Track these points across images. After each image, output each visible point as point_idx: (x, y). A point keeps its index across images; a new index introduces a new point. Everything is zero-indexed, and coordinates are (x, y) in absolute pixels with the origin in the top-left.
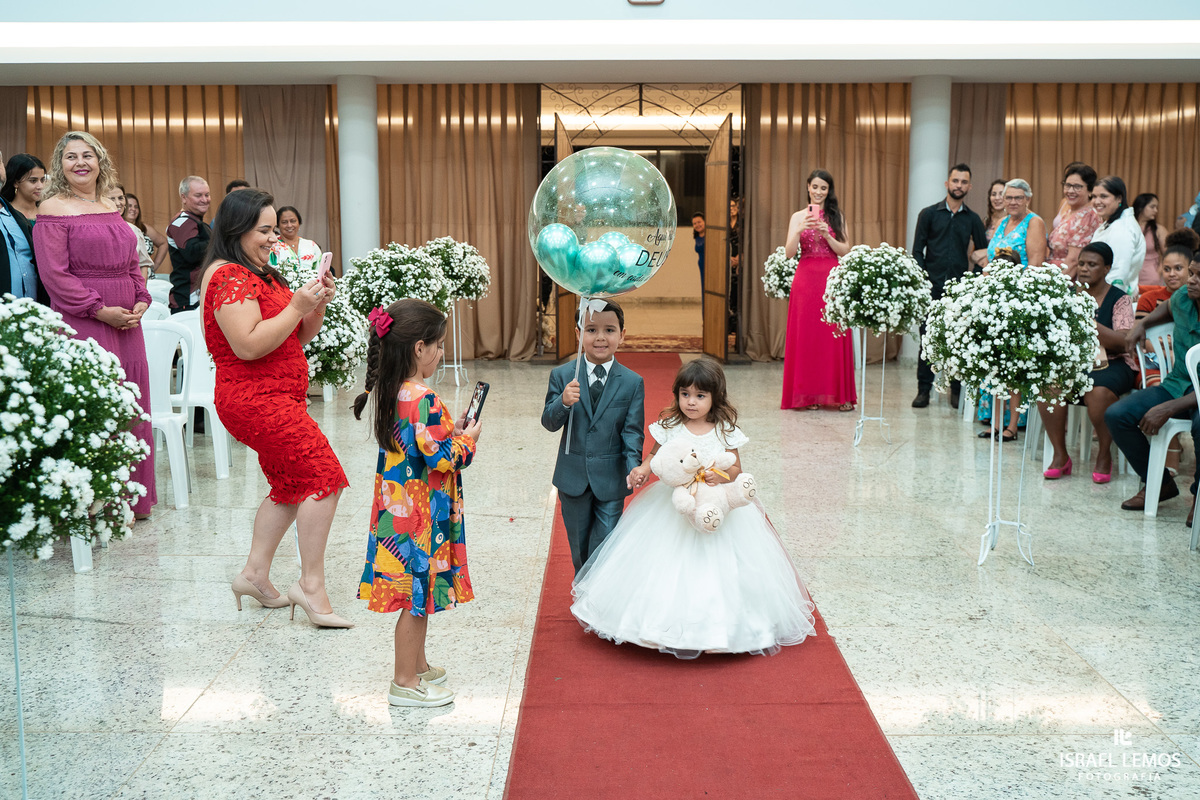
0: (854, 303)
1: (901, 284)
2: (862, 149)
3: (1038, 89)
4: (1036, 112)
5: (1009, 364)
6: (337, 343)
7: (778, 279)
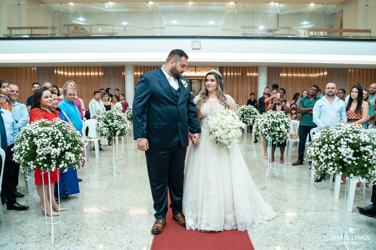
0: (242, 118)
1: (253, 114)
2: (247, 82)
3: (288, 69)
4: (287, 73)
5: (272, 133)
6: (124, 128)
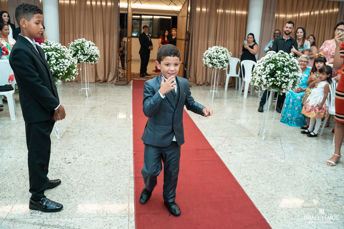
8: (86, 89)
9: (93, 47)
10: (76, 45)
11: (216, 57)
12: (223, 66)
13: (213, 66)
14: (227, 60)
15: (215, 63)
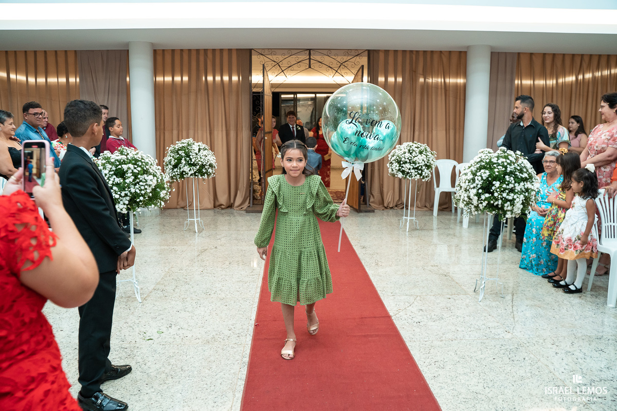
3: (533, 57)
4: (532, 69)
7: (398, 165)
8: (195, 220)
9: (205, 153)
10: (179, 150)
11: (408, 161)
12: (421, 175)
13: (404, 176)
14: (428, 164)
15: (407, 170)
